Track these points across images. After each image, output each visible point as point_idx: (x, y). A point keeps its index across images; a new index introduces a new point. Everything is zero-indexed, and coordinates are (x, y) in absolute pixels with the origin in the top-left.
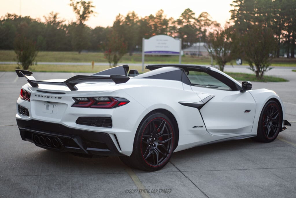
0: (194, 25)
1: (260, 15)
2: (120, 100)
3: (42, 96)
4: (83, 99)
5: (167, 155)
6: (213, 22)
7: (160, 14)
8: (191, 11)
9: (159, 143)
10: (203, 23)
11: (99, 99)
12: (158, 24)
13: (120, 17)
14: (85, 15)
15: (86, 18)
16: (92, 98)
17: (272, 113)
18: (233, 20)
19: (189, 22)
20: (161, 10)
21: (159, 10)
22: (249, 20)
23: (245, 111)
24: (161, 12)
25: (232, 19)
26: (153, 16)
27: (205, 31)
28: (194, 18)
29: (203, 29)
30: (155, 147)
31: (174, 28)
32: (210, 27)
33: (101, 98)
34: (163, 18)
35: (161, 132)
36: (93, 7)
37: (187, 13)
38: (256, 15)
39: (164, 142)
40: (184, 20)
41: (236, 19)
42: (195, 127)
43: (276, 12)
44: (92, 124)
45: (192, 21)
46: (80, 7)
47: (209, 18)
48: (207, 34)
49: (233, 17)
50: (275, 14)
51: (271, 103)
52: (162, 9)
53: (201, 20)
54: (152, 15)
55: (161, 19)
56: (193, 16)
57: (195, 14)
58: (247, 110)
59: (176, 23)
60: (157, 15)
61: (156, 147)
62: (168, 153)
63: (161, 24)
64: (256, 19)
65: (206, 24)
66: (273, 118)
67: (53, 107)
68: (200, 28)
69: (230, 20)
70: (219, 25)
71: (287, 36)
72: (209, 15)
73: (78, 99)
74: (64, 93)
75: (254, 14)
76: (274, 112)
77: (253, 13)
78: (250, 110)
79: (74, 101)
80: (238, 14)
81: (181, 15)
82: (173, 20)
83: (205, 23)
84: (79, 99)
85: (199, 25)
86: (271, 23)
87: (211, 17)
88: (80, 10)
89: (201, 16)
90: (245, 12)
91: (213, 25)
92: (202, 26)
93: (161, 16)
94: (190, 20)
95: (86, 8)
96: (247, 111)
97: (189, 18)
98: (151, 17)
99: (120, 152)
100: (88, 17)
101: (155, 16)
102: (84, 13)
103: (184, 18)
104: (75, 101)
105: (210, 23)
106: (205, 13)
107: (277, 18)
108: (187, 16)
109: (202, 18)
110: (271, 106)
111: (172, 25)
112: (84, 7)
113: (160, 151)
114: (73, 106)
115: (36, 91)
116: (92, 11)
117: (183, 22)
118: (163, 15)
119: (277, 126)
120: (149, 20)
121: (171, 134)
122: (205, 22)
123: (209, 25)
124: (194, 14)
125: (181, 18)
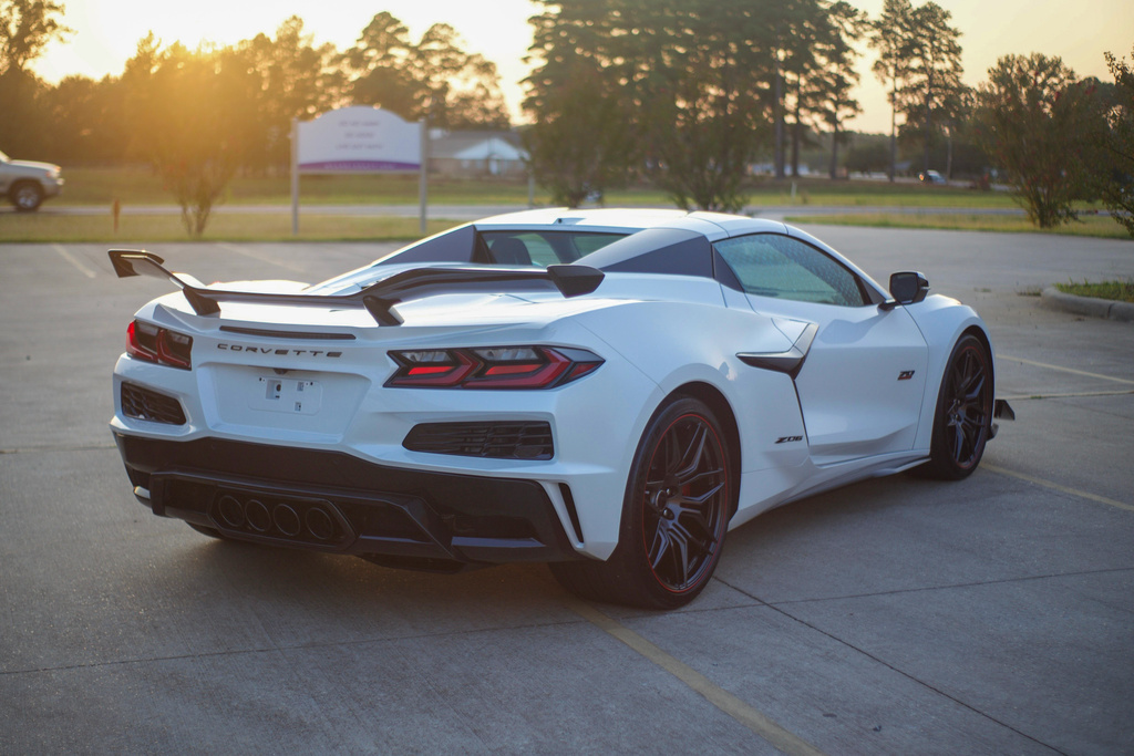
0: (404, 68)
1: (631, 34)
2: (575, 357)
3: (254, 350)
4: (428, 358)
5: (708, 546)
6: (469, 59)
7: (289, 32)
8: (395, 22)
9: (682, 505)
10: (435, 61)
11: (491, 354)
12: (285, 66)
13: (153, 45)
14: (27, 40)
15: (33, 49)
16: (469, 351)
17: (969, 379)
18: (539, 52)
19: (387, 57)
20: (295, 18)
21: (289, 16)
22: (593, 50)
23: (899, 374)
24: (294, 24)
25: (535, 46)
26: (268, 39)
27: (445, 88)
28: (406, 46)
29: (436, 81)
30: (673, 518)
31: (338, 79)
32: (461, 74)
33: (501, 351)
34: (301, 45)
35: (694, 466)
36: (56, 8)
37: (383, 29)
38: (616, 33)
39: (699, 500)
40: (372, 53)
41: (549, 47)
42: (781, 440)
43: (682, 24)
44: (467, 449)
45: (400, 56)
46: (10, 9)
47: (455, 43)
48: (450, 98)
49: (539, 42)
50: (678, 29)
51: (968, 342)
52: (298, 17)
53: (430, 51)
54: (262, 35)
55: (294, 50)
56: (401, 37)
57: (409, 32)
58: (904, 373)
59: (346, 62)
60: (281, 34)
61: (676, 521)
62: (711, 539)
63: (294, 65)
64: (615, 48)
65: (446, 65)
66: (969, 396)
67: (300, 388)
68: (427, 79)
69: (530, 49)
70: (491, 68)
71: (720, 103)
72: (458, 34)
73: (408, 356)
74: (351, 337)
75: (609, 30)
76: (973, 376)
77: (605, 24)
78: (913, 372)
79: (394, 366)
80: (557, 29)
81: (360, 35)
82: (333, 54)
83: (443, 61)
84: (413, 357)
85: (422, 69)
86: (667, 60)
87: (464, 42)
88: (8, 18)
89: (429, 38)
90: (578, 23)
91: (469, 69)
92: (434, 71)
93: (293, 39)
94: (393, 51)
95: (29, 11)
96: (906, 375)
97: (388, 46)
98: (261, 42)
99: (578, 546)
100: (40, 44)
101: (273, 39)
102: (24, 29)
103: (374, 44)
104: (397, 367)
105: (461, 59)
106: (444, 26)
107: (686, 41)
108: (382, 39)
109: (434, 46)
110: (965, 354)
111: (331, 70)
112: (21, 10)
113: (690, 536)
114: (391, 383)
115: (217, 330)
116: (52, 24)
117: (370, 59)
118: (301, 34)
119: (980, 421)
120: (255, 55)
121: (720, 469)
122: (443, 56)
123: (457, 68)
124: (404, 30)
125: (363, 45)
